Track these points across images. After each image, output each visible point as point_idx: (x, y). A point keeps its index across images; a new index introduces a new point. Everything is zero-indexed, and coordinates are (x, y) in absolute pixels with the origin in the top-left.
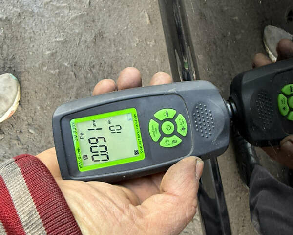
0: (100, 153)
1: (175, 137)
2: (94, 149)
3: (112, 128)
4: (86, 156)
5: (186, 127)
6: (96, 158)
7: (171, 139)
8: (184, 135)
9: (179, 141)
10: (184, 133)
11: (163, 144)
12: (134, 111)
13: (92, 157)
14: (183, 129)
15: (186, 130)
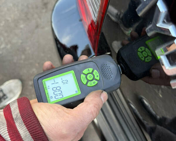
0: (58, 95)
1: (94, 81)
2: (55, 93)
3: (63, 82)
4: (52, 97)
5: (98, 75)
6: (57, 97)
7: (92, 82)
8: (98, 79)
9: (96, 82)
10: (98, 78)
11: (89, 85)
12: (73, 72)
13: (55, 97)
14: (97, 76)
15: (99, 77)
